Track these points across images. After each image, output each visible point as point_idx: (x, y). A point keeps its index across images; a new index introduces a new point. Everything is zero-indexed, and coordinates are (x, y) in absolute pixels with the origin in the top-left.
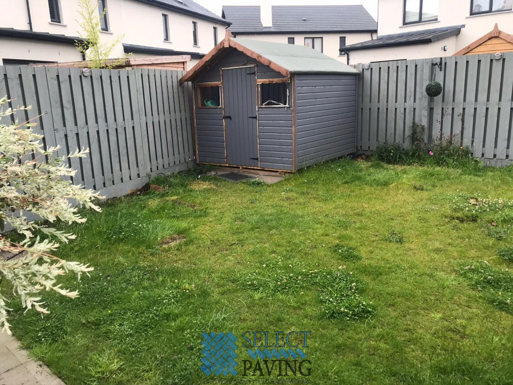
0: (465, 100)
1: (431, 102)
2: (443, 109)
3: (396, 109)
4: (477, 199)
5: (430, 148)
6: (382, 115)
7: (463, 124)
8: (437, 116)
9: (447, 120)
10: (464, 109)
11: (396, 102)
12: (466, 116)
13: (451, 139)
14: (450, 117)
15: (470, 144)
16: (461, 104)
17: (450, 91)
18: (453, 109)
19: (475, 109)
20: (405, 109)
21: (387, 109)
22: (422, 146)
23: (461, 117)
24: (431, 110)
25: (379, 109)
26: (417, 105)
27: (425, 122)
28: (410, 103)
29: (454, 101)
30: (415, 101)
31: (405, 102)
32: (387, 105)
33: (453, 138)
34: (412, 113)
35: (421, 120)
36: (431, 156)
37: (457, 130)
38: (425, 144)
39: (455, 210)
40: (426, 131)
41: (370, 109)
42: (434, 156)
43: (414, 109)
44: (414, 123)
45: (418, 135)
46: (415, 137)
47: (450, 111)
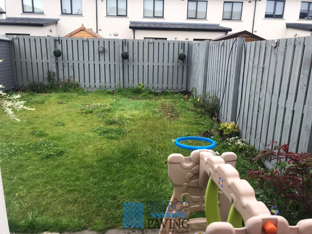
0: (73, 60)
1: (56, 59)
2: (63, 63)
3: (37, 63)
4: (89, 105)
5: (59, 84)
6: (29, 66)
7: (74, 72)
8: (61, 67)
9: (66, 69)
10: (73, 64)
11: (37, 59)
12: (75, 67)
13: (69, 79)
14: (67, 68)
15: (78, 81)
16: (71, 61)
17: (65, 55)
18: (68, 63)
19: (79, 64)
20: (42, 63)
21: (32, 63)
22: (55, 83)
23: (72, 68)
24: (57, 64)
25: (26, 62)
26: (49, 61)
27: (55, 70)
28: (45, 60)
29: (68, 60)
30: (47, 59)
31: (42, 59)
32: (32, 61)
33: (70, 78)
34: (47, 65)
35: (52, 69)
36: (61, 88)
37: (71, 74)
38: (56, 82)
39: (82, 110)
40: (56, 75)
41: (21, 62)
42: (62, 88)
43: (48, 63)
44: (48, 71)
45: (52, 77)
46: (50, 78)
47: (67, 65)
